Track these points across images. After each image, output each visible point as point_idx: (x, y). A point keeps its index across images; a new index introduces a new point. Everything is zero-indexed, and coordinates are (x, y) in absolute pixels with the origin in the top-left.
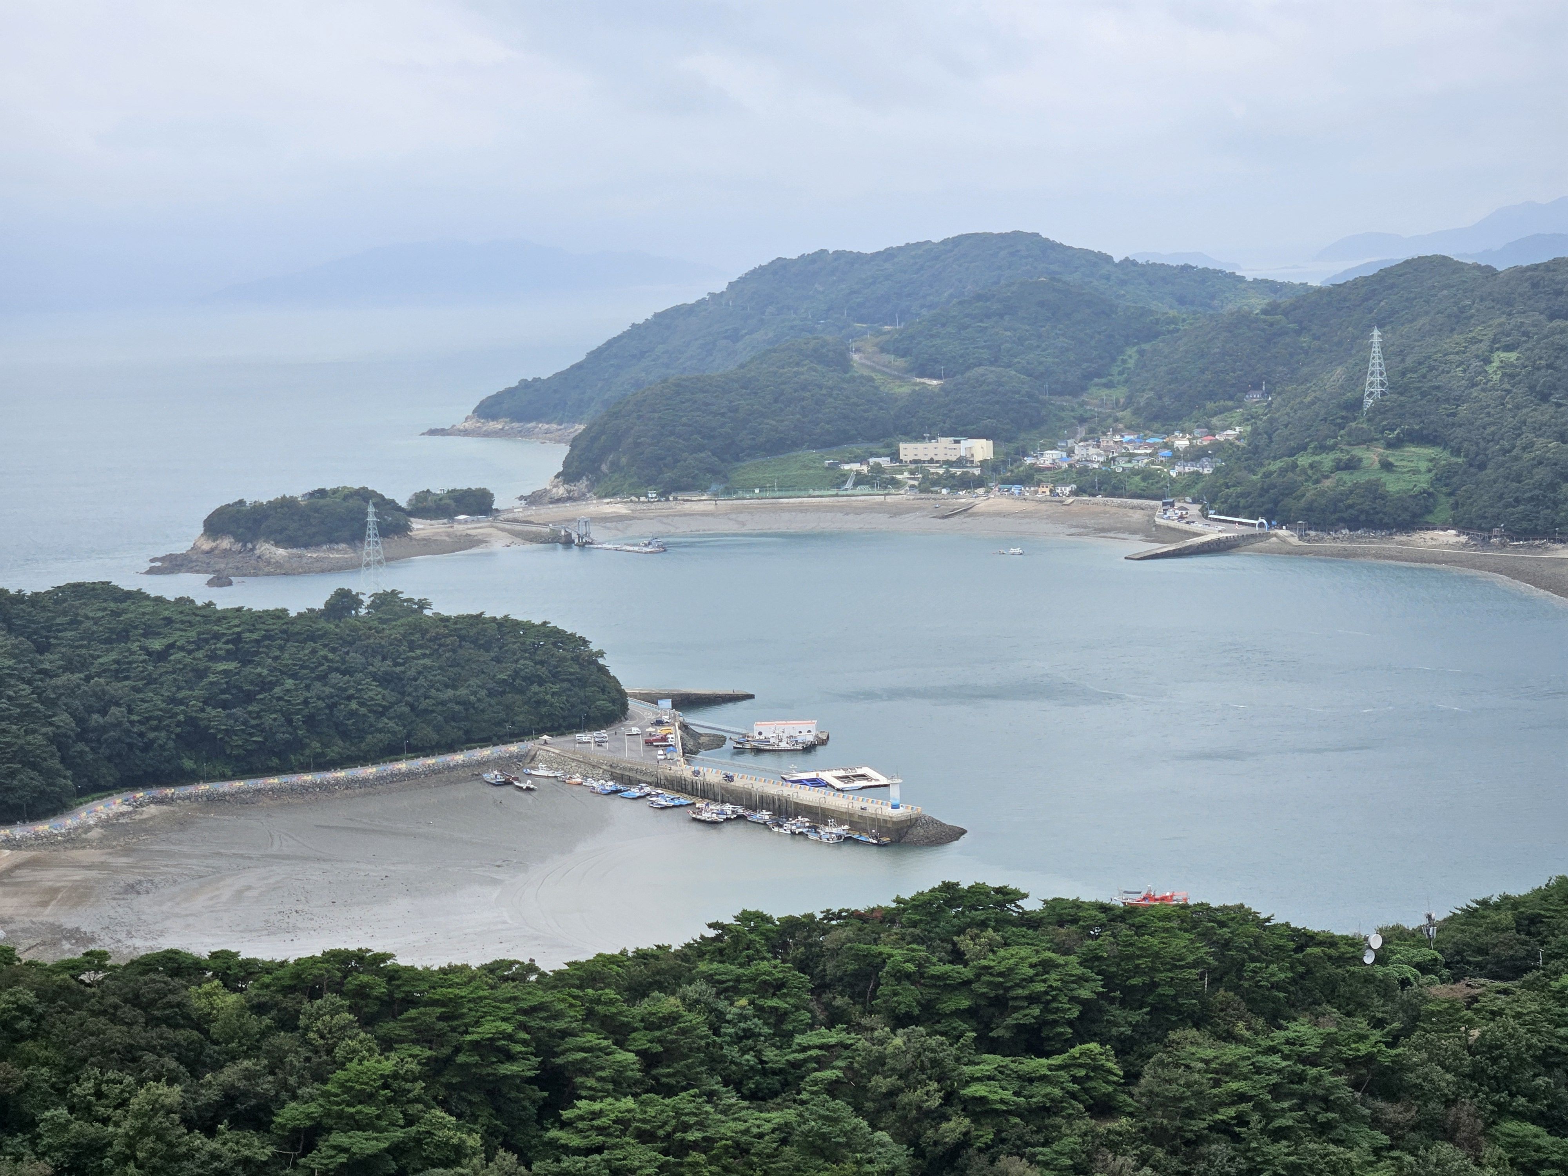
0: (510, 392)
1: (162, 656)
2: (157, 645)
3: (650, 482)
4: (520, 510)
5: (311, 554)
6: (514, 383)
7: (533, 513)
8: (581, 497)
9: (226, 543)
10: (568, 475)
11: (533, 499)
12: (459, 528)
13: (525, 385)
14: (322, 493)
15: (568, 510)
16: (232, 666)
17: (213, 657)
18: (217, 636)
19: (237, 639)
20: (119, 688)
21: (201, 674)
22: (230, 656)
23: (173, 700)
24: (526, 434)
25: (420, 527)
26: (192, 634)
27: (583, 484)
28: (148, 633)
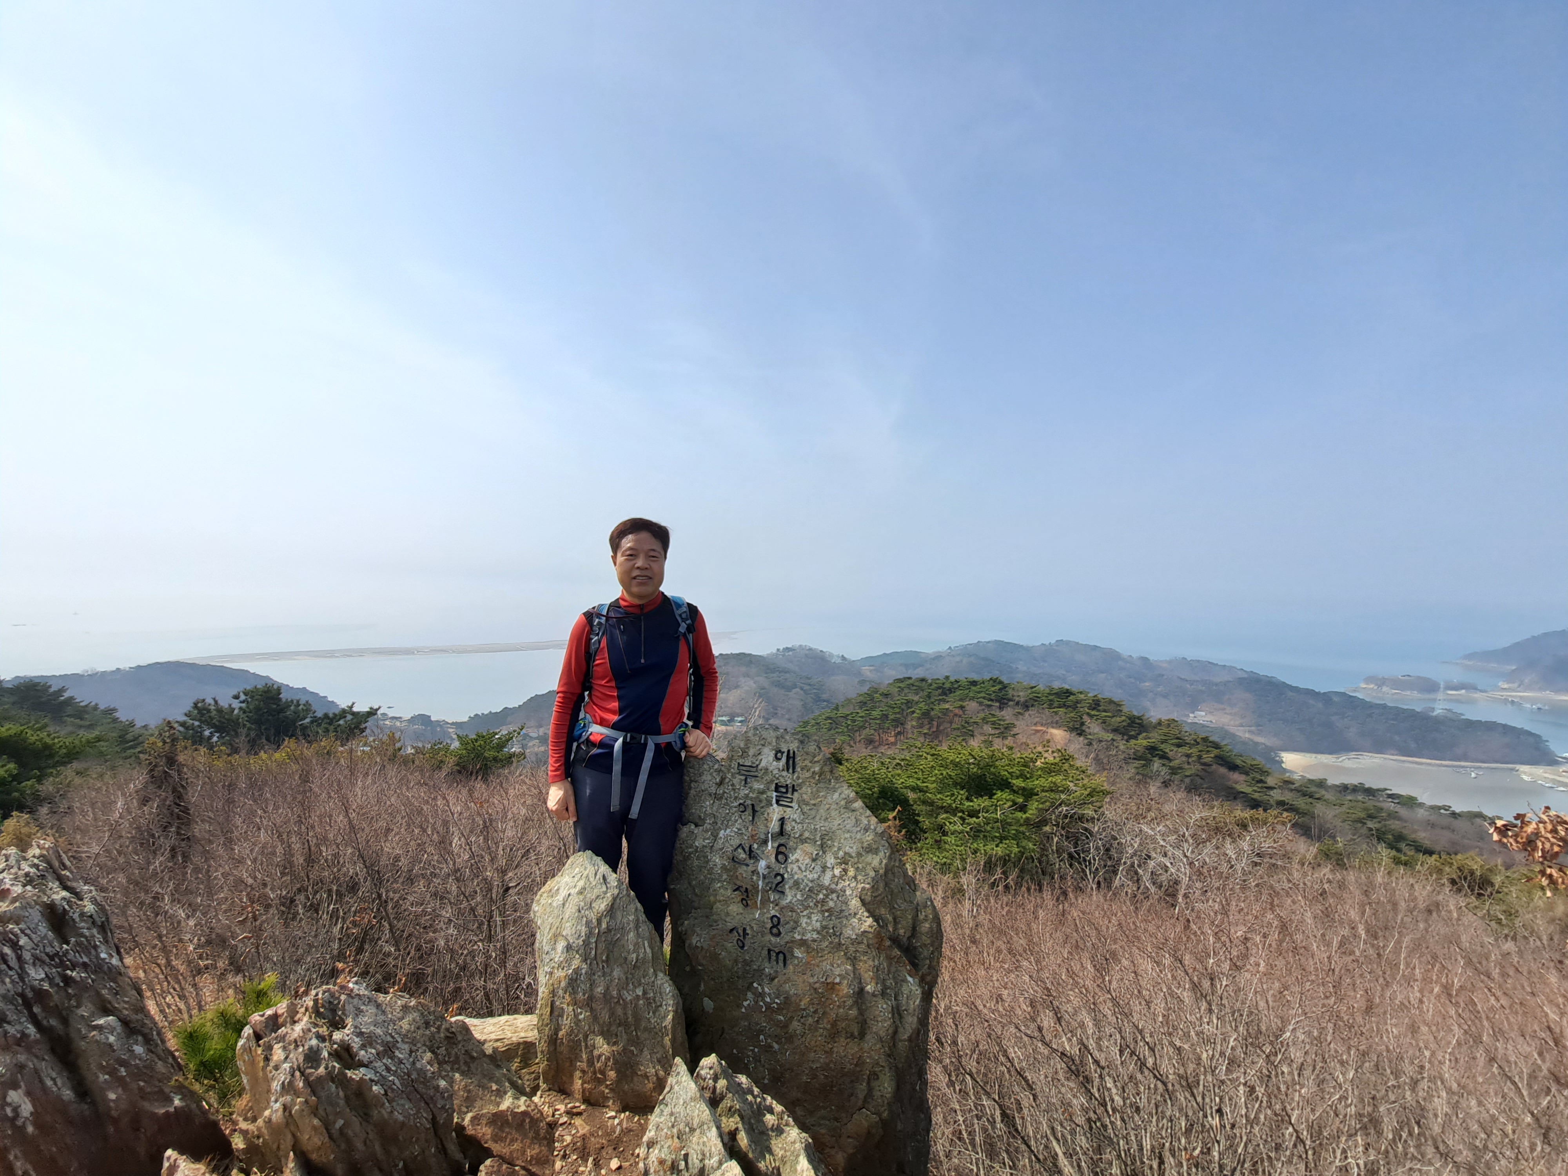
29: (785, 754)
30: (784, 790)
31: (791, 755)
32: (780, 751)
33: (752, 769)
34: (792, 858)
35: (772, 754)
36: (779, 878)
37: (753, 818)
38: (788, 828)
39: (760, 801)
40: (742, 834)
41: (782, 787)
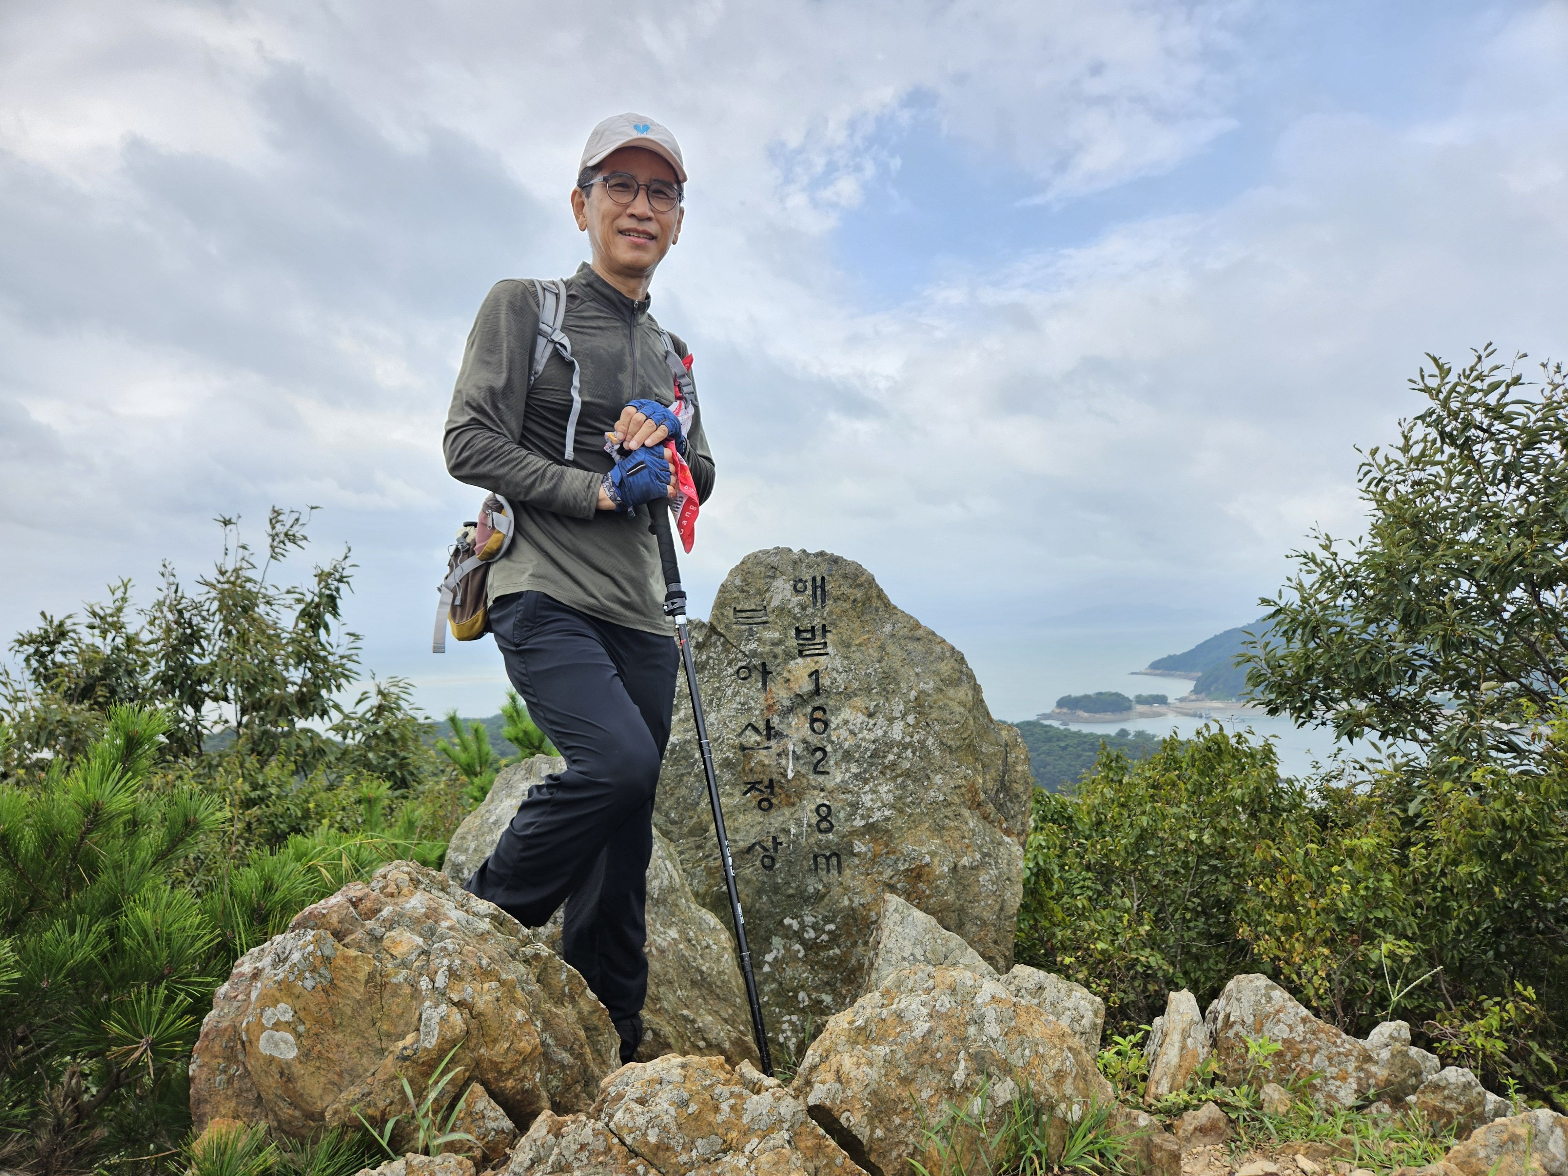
0: (1163, 660)
1: (1064, 748)
2: (1063, 744)
3: (1232, 695)
4: (1178, 704)
5: (1098, 716)
6: (1165, 656)
7: (1183, 704)
8: (1203, 700)
9: (1065, 710)
10: (1196, 691)
11: (1182, 700)
12: (1155, 709)
13: (1170, 657)
14: (1101, 694)
15: (1198, 704)
16: (1091, 754)
17: (1084, 750)
18: (1085, 743)
19: (1092, 744)
20: (1049, 759)
21: (1079, 756)
22: (1090, 750)
23: (1070, 765)
24: (1172, 676)
25: (1140, 708)
26: (1076, 741)
27: (1203, 695)
28: (1059, 740)
29: (809, 584)
30: (809, 636)
31: (819, 583)
32: (801, 580)
33: (756, 614)
34: (834, 721)
35: (789, 586)
36: (819, 755)
37: (764, 684)
38: (825, 681)
39: (775, 657)
40: (750, 709)
41: (806, 631)
